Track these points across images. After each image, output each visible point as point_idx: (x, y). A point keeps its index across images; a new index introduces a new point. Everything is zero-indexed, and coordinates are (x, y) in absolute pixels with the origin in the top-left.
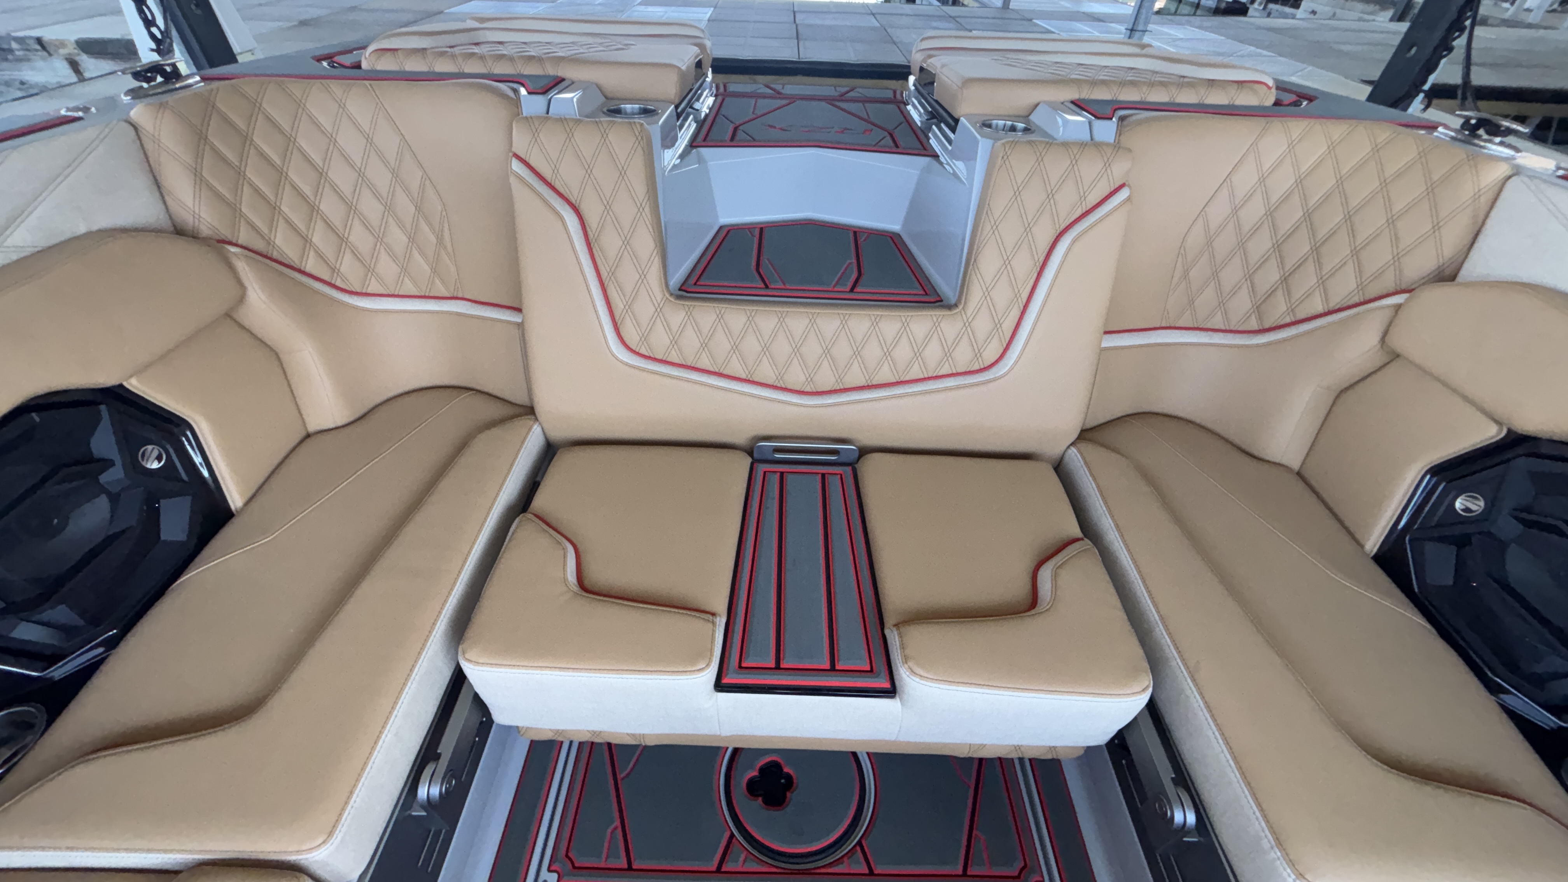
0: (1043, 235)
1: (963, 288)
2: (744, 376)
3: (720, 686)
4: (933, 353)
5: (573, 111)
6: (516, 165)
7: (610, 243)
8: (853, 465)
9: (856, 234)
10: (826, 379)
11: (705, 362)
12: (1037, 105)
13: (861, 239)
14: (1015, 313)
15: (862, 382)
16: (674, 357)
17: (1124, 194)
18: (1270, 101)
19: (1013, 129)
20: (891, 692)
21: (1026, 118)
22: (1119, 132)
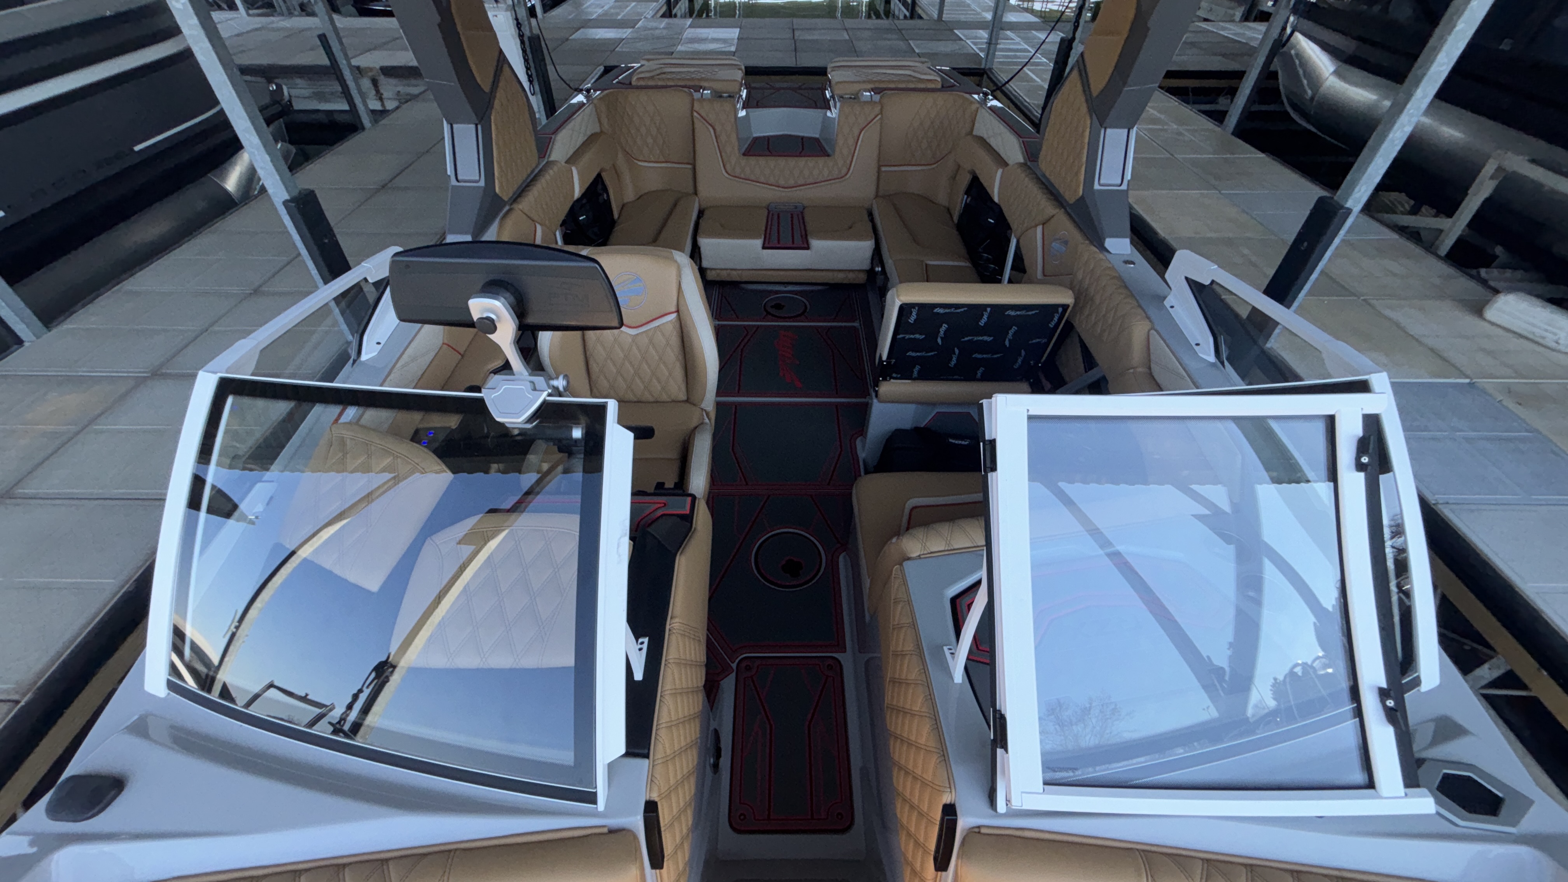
0: (856, 131)
1: (834, 151)
2: (765, 182)
3: (764, 248)
4: (826, 172)
5: (709, 96)
6: (695, 114)
7: (723, 138)
8: (802, 213)
9: (802, 138)
10: (792, 182)
11: (753, 178)
12: (860, 90)
13: (804, 140)
14: (850, 158)
15: (803, 183)
16: (742, 176)
17: (879, 116)
18: (939, 86)
19: (851, 98)
20: (808, 248)
21: (857, 94)
22: (881, 98)
